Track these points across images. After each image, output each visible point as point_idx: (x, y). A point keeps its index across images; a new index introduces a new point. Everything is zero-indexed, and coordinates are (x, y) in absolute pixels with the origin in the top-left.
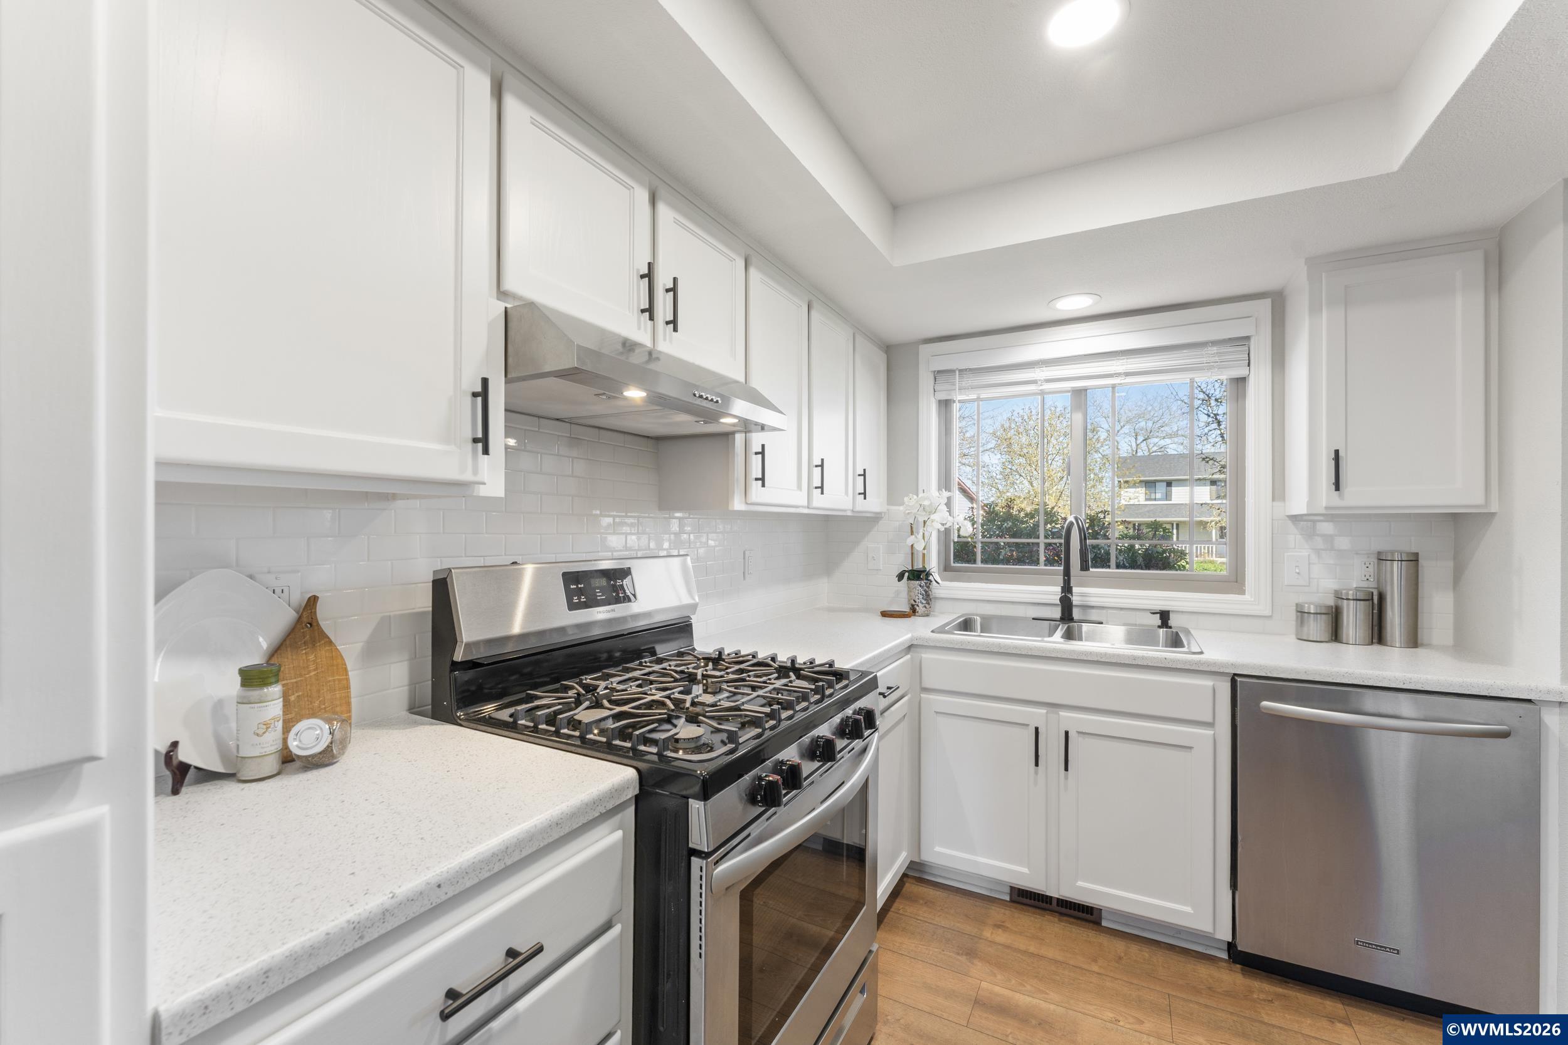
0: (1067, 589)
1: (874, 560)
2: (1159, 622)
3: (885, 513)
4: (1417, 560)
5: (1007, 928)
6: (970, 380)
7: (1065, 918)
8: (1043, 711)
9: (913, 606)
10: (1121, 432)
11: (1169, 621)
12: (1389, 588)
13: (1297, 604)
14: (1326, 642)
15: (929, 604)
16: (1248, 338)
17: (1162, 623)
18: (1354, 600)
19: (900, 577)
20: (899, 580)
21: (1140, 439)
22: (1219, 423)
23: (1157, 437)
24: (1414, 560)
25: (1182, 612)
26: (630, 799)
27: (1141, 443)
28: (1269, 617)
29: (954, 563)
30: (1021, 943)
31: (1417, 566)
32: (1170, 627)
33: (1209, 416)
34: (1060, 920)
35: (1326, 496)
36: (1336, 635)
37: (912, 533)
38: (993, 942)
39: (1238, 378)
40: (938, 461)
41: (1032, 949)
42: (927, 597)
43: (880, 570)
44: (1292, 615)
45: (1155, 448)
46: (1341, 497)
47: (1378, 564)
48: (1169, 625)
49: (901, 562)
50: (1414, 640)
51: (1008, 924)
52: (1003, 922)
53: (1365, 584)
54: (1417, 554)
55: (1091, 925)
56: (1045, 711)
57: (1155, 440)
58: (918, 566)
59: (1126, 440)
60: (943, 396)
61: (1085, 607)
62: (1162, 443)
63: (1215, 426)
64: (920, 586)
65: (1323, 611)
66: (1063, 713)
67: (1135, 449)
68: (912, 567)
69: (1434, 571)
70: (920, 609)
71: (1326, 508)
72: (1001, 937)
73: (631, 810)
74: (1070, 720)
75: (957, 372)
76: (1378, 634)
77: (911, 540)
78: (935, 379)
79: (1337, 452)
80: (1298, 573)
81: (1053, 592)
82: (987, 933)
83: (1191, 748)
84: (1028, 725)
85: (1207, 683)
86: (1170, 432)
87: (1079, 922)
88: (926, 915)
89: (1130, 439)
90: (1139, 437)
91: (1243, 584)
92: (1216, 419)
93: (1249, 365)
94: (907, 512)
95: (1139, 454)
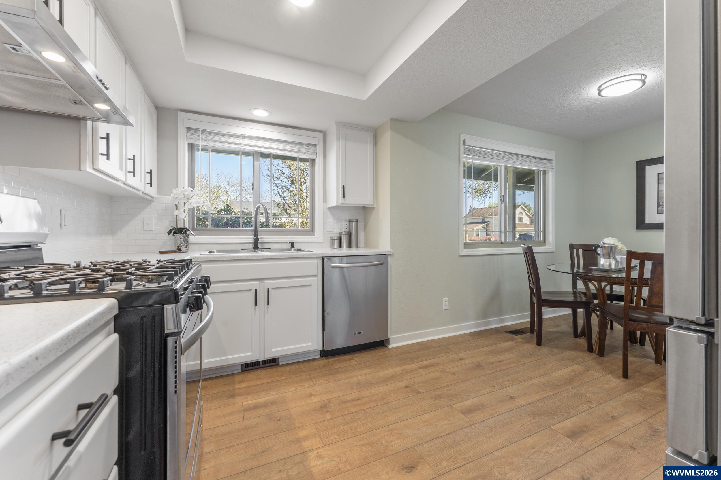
0: (256, 235)
1: (148, 225)
2: (291, 247)
3: (156, 198)
4: (358, 222)
5: (245, 381)
6: (207, 137)
7: (266, 368)
8: (258, 282)
9: (178, 247)
10: (230, 190)
11: (294, 246)
12: (352, 231)
13: (331, 237)
14: (338, 248)
15: (188, 246)
16: (315, 145)
17: (292, 247)
18: (336, 239)
19: (169, 232)
20: (169, 235)
21: (238, 194)
22: (277, 187)
23: (245, 194)
24: (357, 221)
25: (297, 242)
26: (112, 318)
27: (238, 196)
28: (323, 242)
29: (197, 227)
30: (253, 383)
31: (358, 223)
32: (294, 248)
33: (274, 184)
34: (264, 370)
35: (341, 200)
36: (340, 247)
37: (176, 209)
38: (241, 388)
39: (312, 159)
40: (188, 174)
41: (258, 383)
42: (187, 242)
43: (153, 230)
44: (329, 240)
45: (244, 199)
46: (345, 201)
47: (350, 223)
48: (294, 247)
49: (168, 225)
50: (357, 246)
51: (244, 380)
52: (242, 380)
53: (346, 230)
54: (358, 220)
55: (276, 366)
56: (259, 282)
57: (244, 195)
58: (181, 226)
59: (232, 194)
60: (191, 141)
61: (263, 243)
62: (247, 197)
63: (276, 188)
64: (183, 236)
65: (338, 238)
66: (266, 282)
67: (236, 198)
68: (177, 226)
69: (361, 225)
70: (183, 249)
71: (341, 204)
72: (243, 385)
73: (112, 324)
74: (268, 284)
75: (201, 131)
76: (350, 246)
77: (176, 213)
78: (187, 133)
79: (344, 185)
80: (330, 227)
81: (250, 239)
82: (237, 386)
83: (311, 285)
84: (251, 290)
85: (315, 261)
86: (250, 192)
87: (271, 367)
88: (204, 393)
89: (233, 193)
90: (237, 193)
91: (314, 232)
92: (276, 185)
93: (316, 155)
94: (176, 197)
95: (237, 200)
